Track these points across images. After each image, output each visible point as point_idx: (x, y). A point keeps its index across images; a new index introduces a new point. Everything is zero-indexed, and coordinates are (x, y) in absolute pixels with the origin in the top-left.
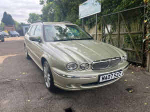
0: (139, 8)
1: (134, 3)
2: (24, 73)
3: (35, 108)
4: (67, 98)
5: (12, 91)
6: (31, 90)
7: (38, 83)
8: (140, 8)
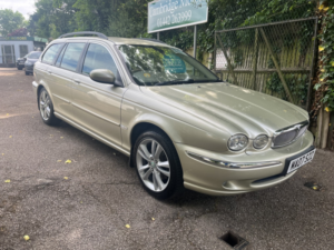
0: (303, 22)
1: (294, 9)
2: (68, 161)
3: (157, 243)
4: (211, 212)
5: (71, 208)
6: (116, 202)
7: (121, 182)
8: (306, 22)
